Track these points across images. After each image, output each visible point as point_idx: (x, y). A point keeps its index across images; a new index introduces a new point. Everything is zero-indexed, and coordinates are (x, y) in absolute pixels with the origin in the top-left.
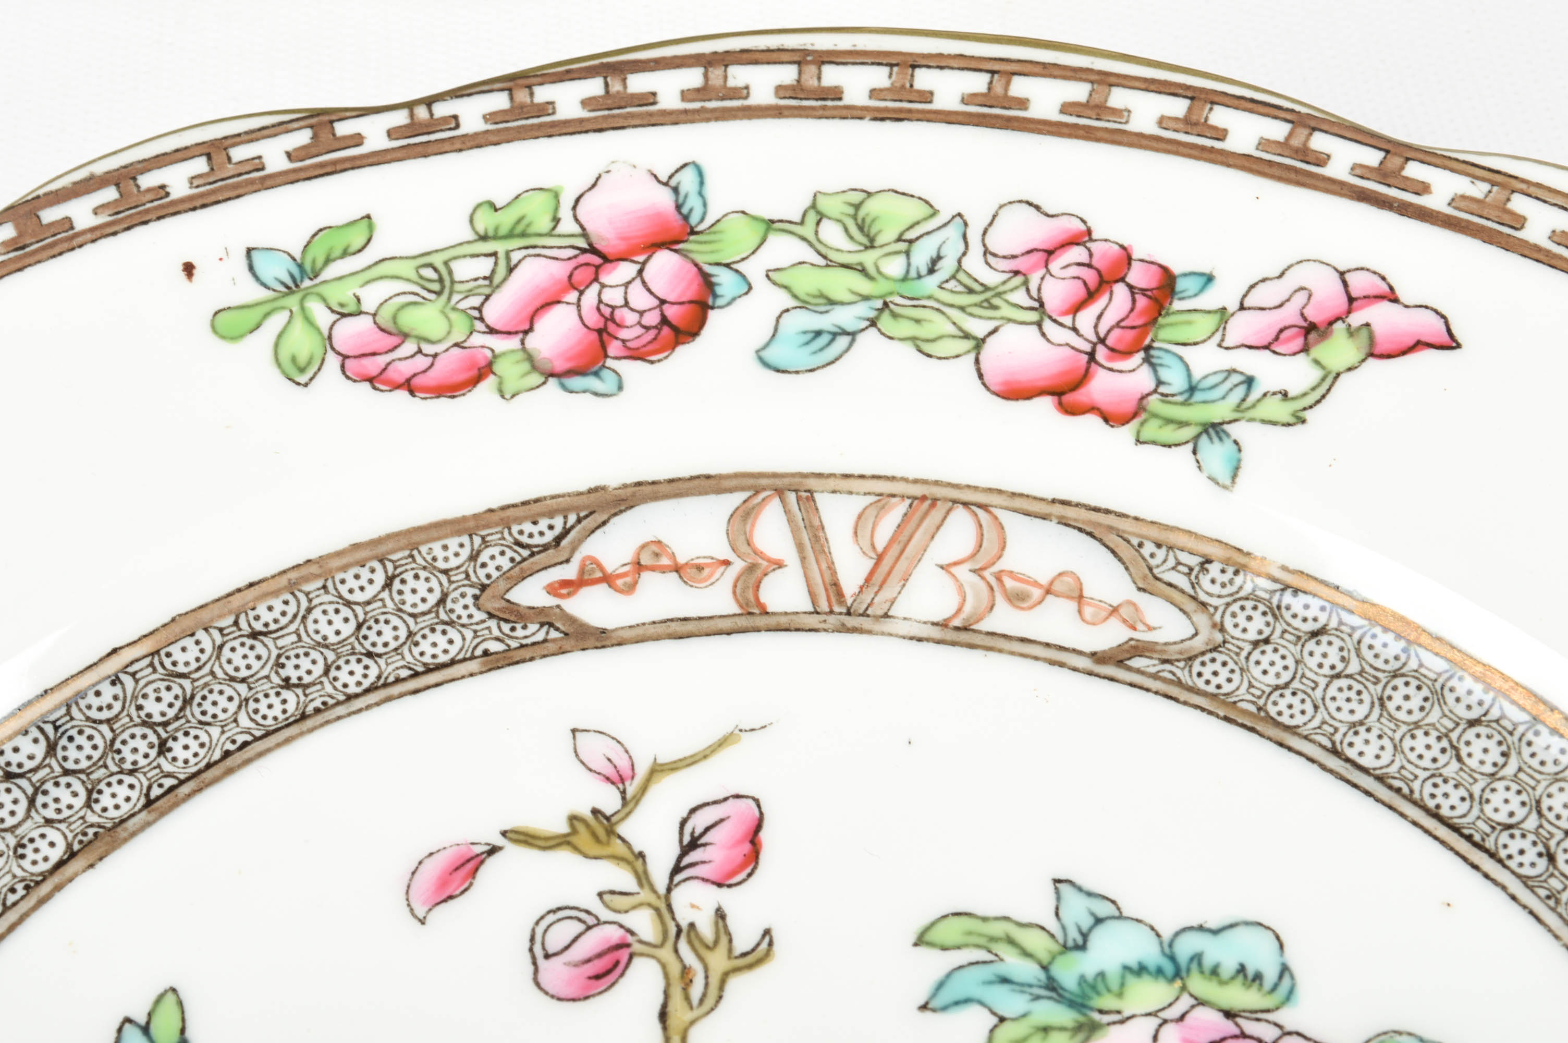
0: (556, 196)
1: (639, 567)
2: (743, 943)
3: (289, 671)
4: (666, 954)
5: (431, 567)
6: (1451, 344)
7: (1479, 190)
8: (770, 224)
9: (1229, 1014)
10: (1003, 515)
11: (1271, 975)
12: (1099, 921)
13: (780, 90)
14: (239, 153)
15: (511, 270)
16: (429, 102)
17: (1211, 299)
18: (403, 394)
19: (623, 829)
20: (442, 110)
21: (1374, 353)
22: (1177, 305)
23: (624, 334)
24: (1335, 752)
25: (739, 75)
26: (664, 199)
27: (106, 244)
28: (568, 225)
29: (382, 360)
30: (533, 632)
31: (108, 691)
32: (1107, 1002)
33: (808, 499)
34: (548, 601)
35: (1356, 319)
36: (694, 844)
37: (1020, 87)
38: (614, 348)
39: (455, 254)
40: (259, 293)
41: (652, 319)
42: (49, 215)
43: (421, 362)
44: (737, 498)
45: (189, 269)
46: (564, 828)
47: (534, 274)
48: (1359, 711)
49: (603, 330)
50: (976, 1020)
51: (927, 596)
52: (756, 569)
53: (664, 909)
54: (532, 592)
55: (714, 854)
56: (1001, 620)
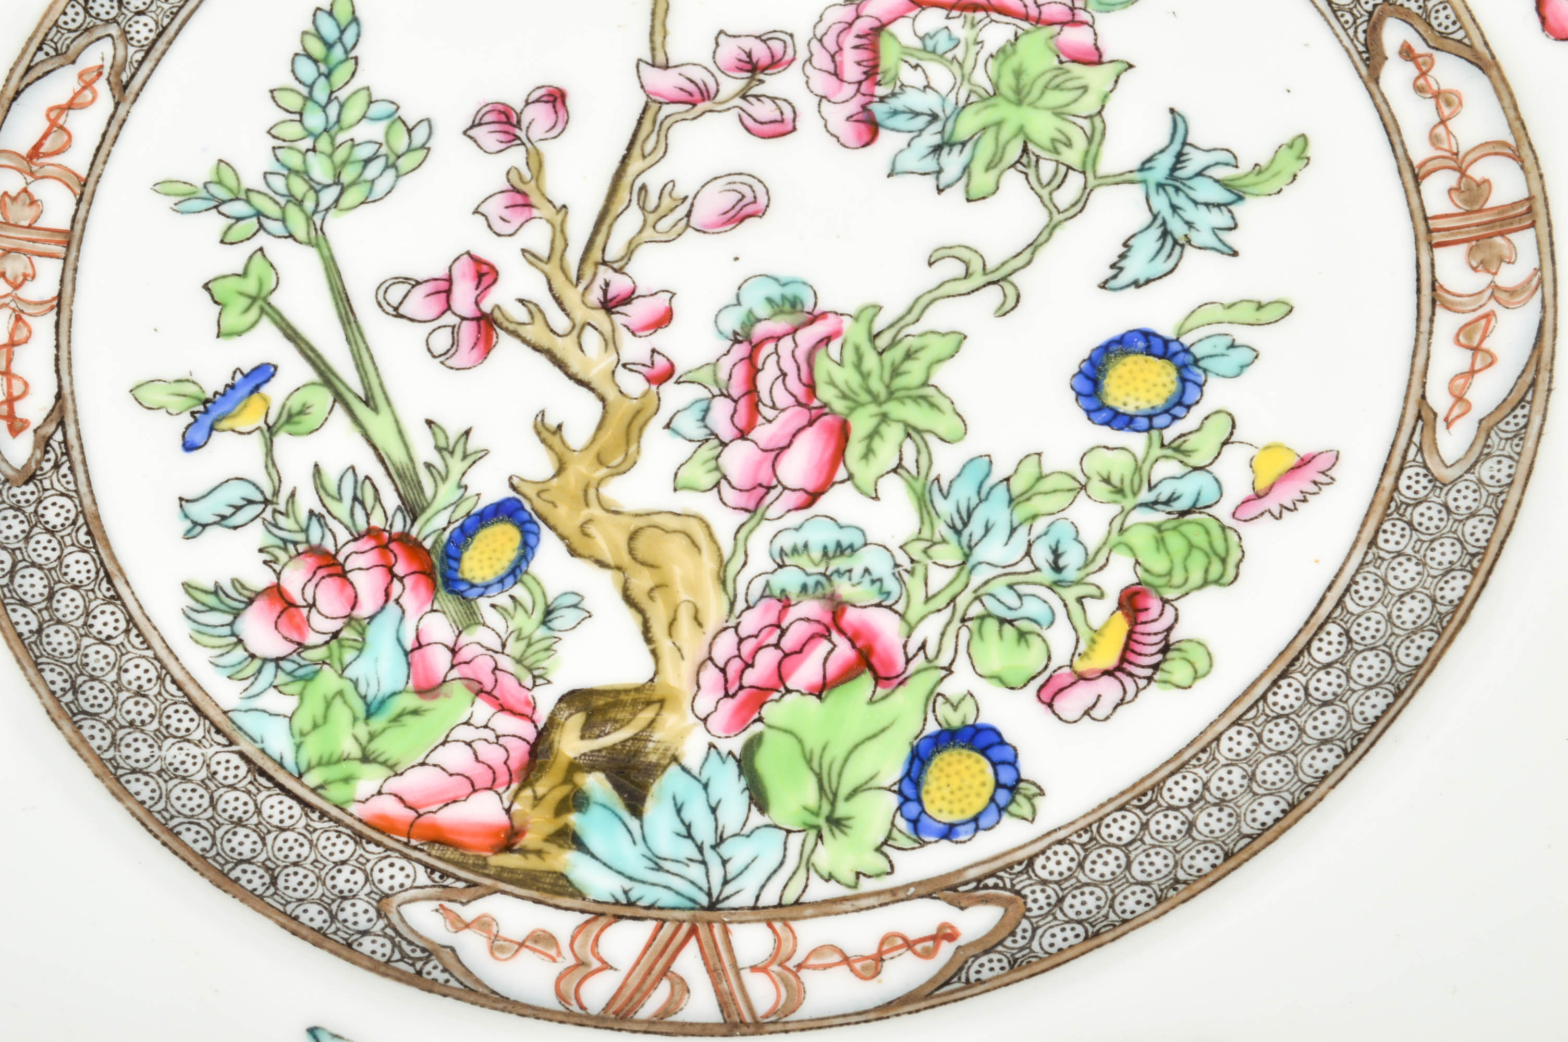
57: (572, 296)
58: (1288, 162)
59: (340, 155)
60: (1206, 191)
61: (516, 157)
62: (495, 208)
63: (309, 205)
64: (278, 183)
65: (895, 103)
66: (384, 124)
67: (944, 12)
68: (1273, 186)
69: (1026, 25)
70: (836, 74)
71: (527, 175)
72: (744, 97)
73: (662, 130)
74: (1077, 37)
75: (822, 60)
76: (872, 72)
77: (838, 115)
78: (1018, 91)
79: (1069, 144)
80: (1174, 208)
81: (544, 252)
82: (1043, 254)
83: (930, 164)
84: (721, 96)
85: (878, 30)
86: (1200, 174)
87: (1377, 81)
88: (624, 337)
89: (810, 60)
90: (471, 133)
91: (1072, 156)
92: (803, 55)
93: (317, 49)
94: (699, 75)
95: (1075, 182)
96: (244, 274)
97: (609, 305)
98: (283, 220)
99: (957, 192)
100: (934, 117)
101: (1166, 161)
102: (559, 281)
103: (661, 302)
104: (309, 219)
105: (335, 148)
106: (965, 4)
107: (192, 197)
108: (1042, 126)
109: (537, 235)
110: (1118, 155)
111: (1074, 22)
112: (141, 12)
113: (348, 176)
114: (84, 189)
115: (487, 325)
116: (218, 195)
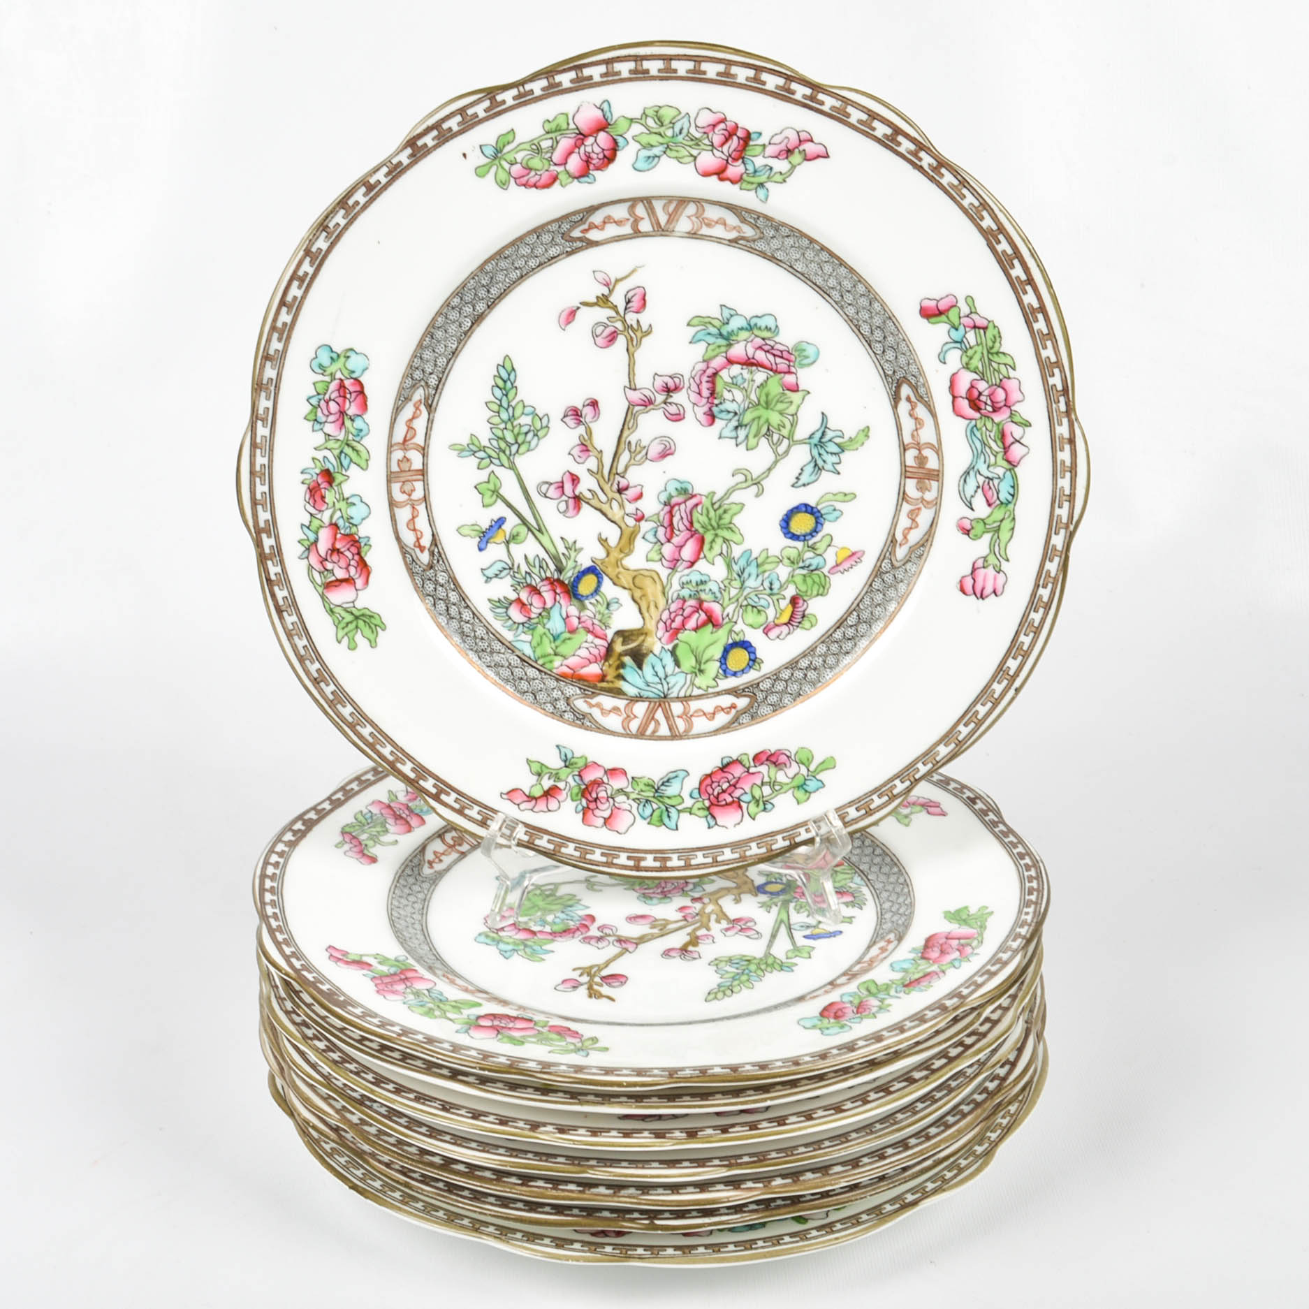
0: (567, 115)
1: (604, 223)
2: (644, 329)
3: (516, 265)
4: (626, 333)
5: (549, 231)
6: (827, 156)
7: (838, 103)
8: (632, 120)
9: (763, 339)
10: (704, 204)
11: (773, 328)
12: (732, 316)
13: (630, 72)
14: (470, 111)
15: (557, 142)
16: (523, 84)
17: (761, 141)
18: (534, 188)
19: (610, 299)
20: (527, 86)
21: (805, 158)
22: (751, 143)
23: (594, 162)
24: (791, 267)
25: (617, 66)
26: (599, 113)
27: (438, 150)
28: (572, 126)
29: (526, 178)
30: (579, 244)
31: (472, 281)
32: (734, 338)
33: (650, 203)
34: (581, 235)
35: (801, 148)
36: (629, 302)
38: (591, 167)
39: (541, 139)
40: (486, 161)
41: (601, 156)
42: (420, 142)
43: (537, 178)
44: (630, 203)
45: (464, 155)
46: (595, 300)
47: (565, 143)
48: (798, 256)
49: (587, 161)
50: (703, 345)
51: (684, 225)
52: (637, 220)
53: (624, 321)
54: (576, 233)
55: (635, 304)
56: (705, 231)
57: (606, 488)
58: (862, 437)
59: (516, 430)
60: (832, 448)
61: (581, 430)
62: (576, 452)
63: (508, 452)
64: (495, 443)
65: (722, 407)
66: (531, 417)
67: (739, 366)
68: (855, 447)
69: (771, 373)
70: (700, 394)
71: (586, 437)
72: (665, 403)
73: (635, 417)
74: (790, 379)
75: (694, 387)
76: (713, 393)
77: (701, 411)
78: (767, 403)
79: (784, 427)
80: (820, 454)
81: (595, 470)
82: (773, 473)
83: (734, 434)
84: (657, 403)
85: (715, 374)
86: (830, 440)
87: (897, 409)
88: (626, 503)
89: (690, 387)
90: (565, 420)
91: (785, 432)
92: (687, 385)
94: (648, 393)
95: (786, 442)
96: (488, 482)
97: (620, 491)
98: (499, 459)
99: (743, 447)
100: (736, 414)
101: (818, 435)
102: (601, 482)
103: (638, 489)
104: (509, 459)
105: (513, 427)
106: (749, 363)
107: (463, 450)
108: (775, 418)
109: (592, 463)
110: (802, 432)
111: (789, 372)
112: (431, 374)
113: (520, 440)
114: (424, 451)
115: (578, 499)
116: (472, 449)
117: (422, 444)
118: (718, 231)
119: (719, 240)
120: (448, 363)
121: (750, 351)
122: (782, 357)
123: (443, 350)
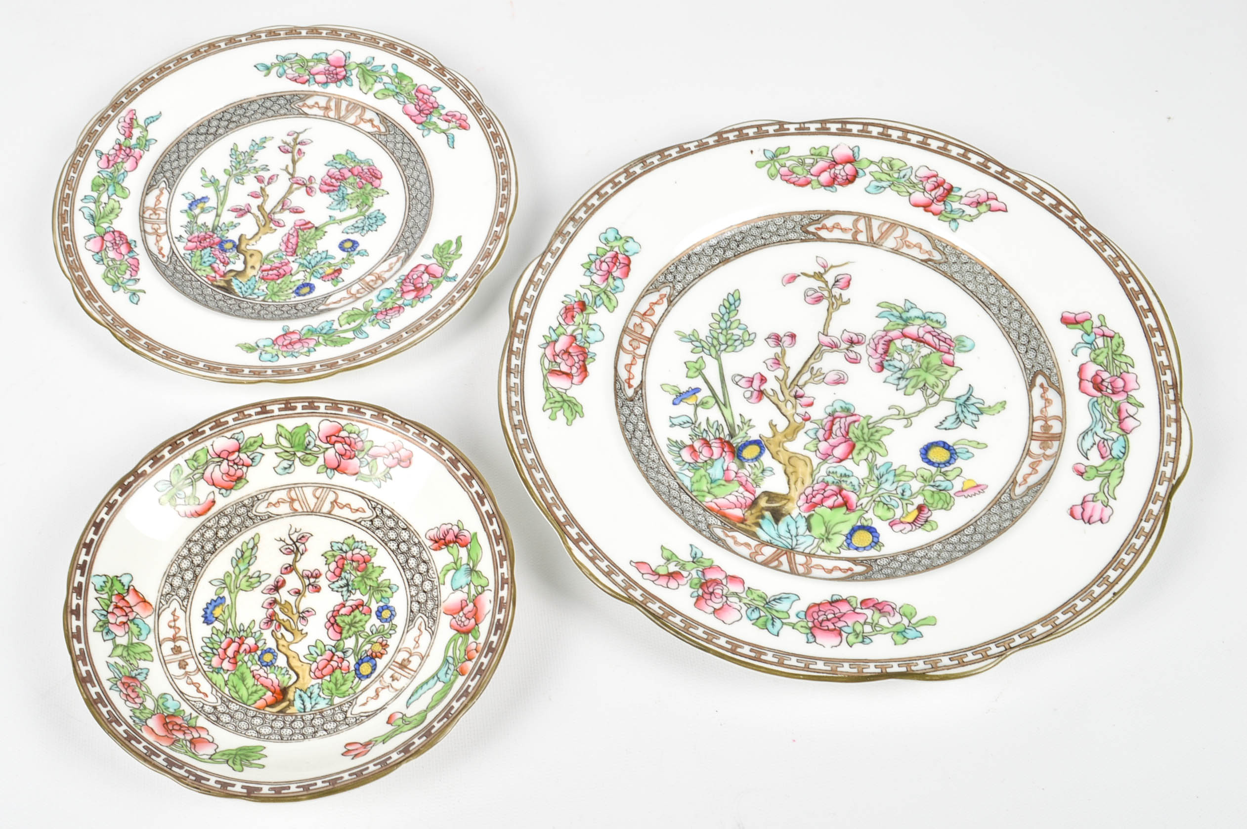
0: (828, 148)
1: (834, 227)
2: (845, 299)
3: (763, 236)
4: (830, 299)
5: (793, 220)
6: (1006, 211)
7: (1020, 180)
8: (872, 162)
9: (933, 328)
10: (909, 230)
11: (942, 322)
12: (912, 308)
13: (879, 133)
14: (764, 128)
15: (817, 162)
16: (804, 123)
17: (960, 193)
18: (792, 185)
19: (824, 276)
20: (807, 125)
21: (990, 210)
22: (953, 193)
23: (838, 180)
24: (964, 285)
25: (870, 128)
26: (851, 153)
27: (736, 144)
28: (830, 155)
29: (789, 177)
30: (811, 236)
32: (911, 322)
33: (870, 220)
34: (814, 230)
35: (988, 203)
36: (837, 281)
37: (930, 141)
38: (836, 182)
39: (806, 157)
40: (765, 159)
41: (845, 178)
42: (725, 136)
43: (797, 179)
44: (856, 217)
45: (752, 152)
46: (813, 274)
47: (822, 164)
48: (971, 279)
49: (834, 179)
50: (885, 321)
51: (890, 243)
52: (857, 232)
53: (830, 292)
54: (811, 229)
55: (841, 284)
56: (905, 250)
57: (786, 392)
58: (999, 407)
59: (729, 336)
60: (973, 409)
61: (778, 350)
62: (770, 362)
63: (717, 348)
64: (710, 340)
65: (891, 363)
66: (742, 331)
67: (911, 340)
68: (992, 413)
69: (934, 350)
70: (876, 350)
71: (780, 355)
72: (847, 350)
73: (822, 353)
74: (948, 357)
75: (872, 344)
76: (886, 352)
77: (873, 362)
78: (927, 368)
79: (937, 387)
80: (962, 411)
81: (781, 378)
82: (921, 414)
83: (896, 382)
84: (841, 348)
85: (891, 341)
86: (973, 404)
87: (1031, 391)
88: (799, 406)
89: (869, 344)
90: (768, 340)
91: (937, 390)
92: (867, 342)
93: (727, 305)
94: (836, 340)
95: (936, 397)
96: (696, 362)
97: (796, 397)
98: (709, 350)
99: (902, 392)
100: (901, 369)
101: (964, 398)
102: (783, 387)
103: (811, 400)
104: (717, 352)
105: (727, 334)
106: (919, 340)
107: (685, 337)
108: (931, 380)
109: (780, 373)
110: (951, 393)
111: (949, 353)
112: (679, 282)
113: (730, 343)
114: (656, 327)
115: (761, 393)
116: (692, 338)
117: (656, 323)
118: (915, 252)
119: (914, 258)
120: (694, 280)
121: (921, 333)
122: (945, 342)
123: (693, 271)
